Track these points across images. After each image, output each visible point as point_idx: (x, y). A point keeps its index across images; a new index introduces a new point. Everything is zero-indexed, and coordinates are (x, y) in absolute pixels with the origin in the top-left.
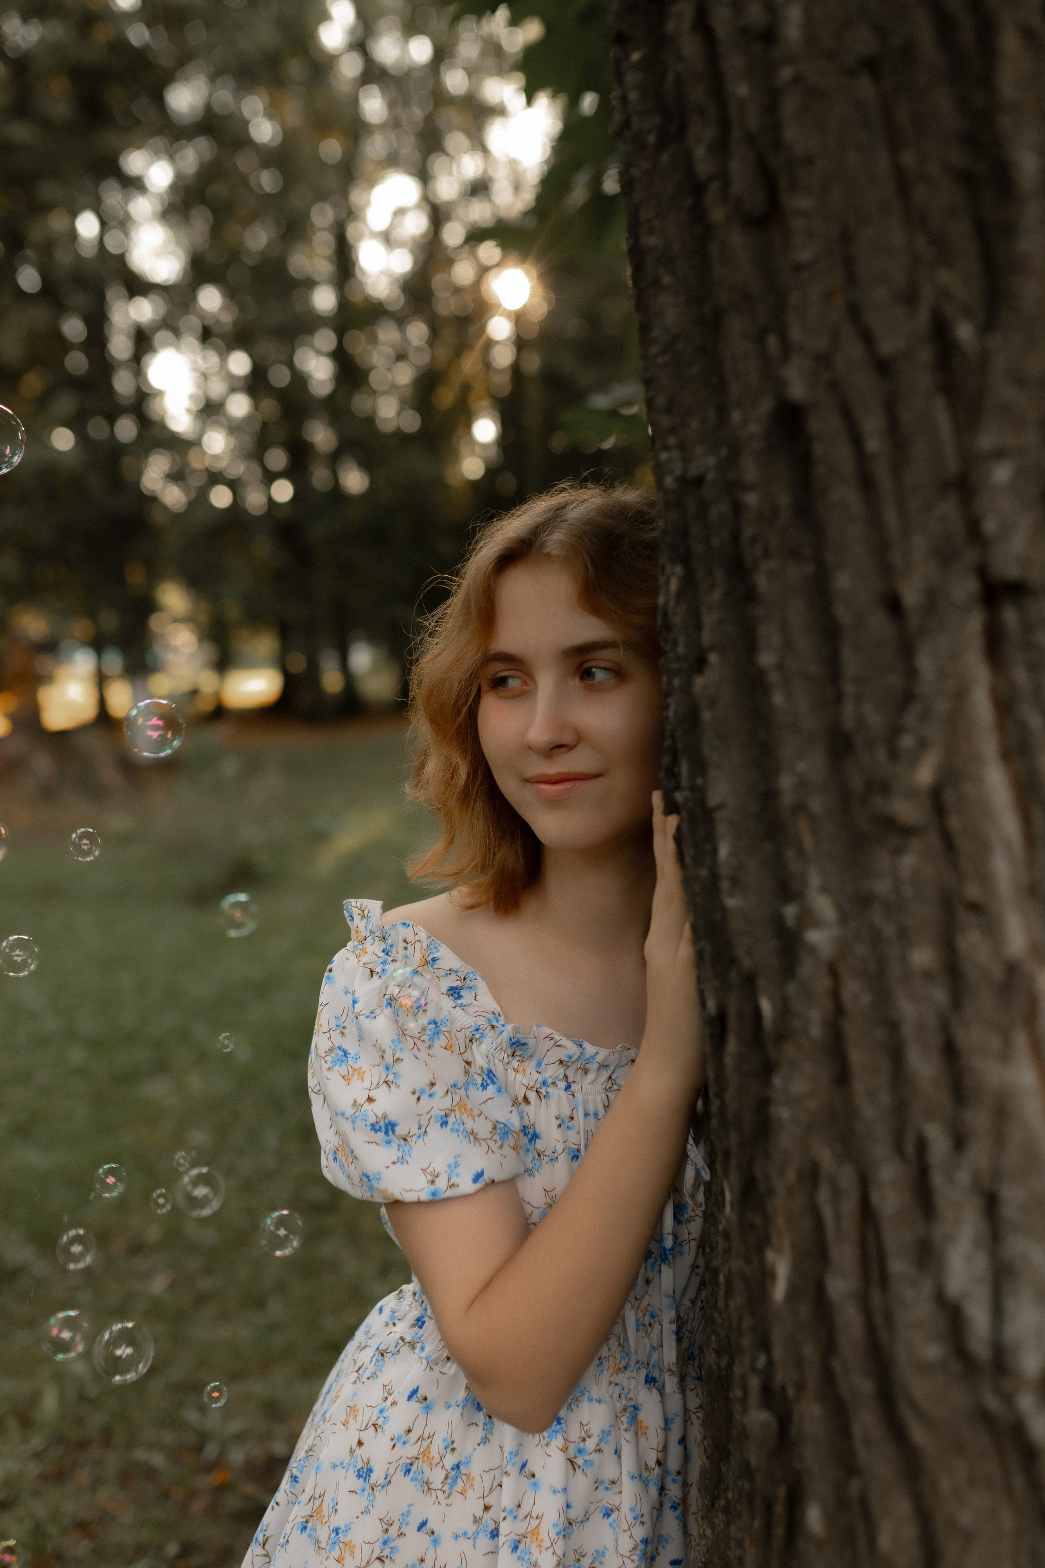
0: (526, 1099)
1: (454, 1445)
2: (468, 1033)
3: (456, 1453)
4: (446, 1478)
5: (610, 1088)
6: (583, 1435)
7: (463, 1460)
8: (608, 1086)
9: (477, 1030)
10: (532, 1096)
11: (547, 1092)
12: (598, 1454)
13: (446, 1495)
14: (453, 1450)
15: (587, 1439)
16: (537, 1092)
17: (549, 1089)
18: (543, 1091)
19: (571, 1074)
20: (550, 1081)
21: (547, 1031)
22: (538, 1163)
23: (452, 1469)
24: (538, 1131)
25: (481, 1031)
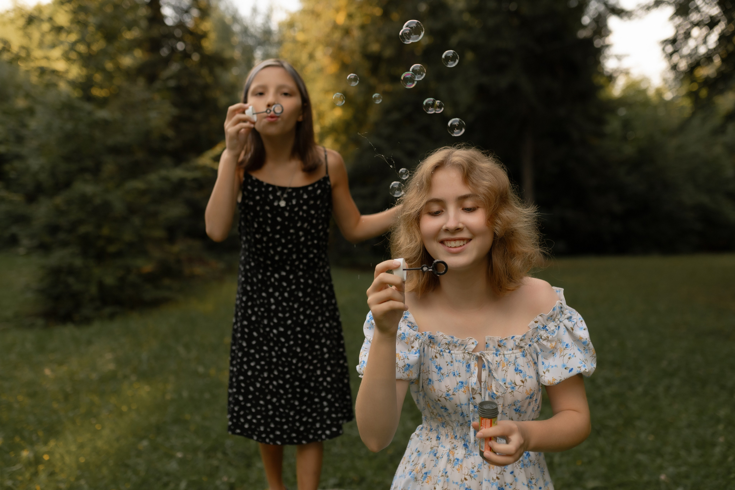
0: (436, 357)
1: (426, 466)
2: (415, 337)
3: (426, 468)
4: (422, 476)
5: (465, 352)
6: (473, 467)
7: (428, 472)
8: (464, 351)
9: (418, 336)
10: (438, 355)
11: (443, 354)
12: (478, 472)
13: (422, 482)
14: (425, 467)
15: (474, 468)
16: (440, 354)
17: (443, 353)
18: (441, 353)
19: (450, 347)
20: (443, 350)
21: (441, 333)
22: (442, 377)
23: (424, 474)
24: (441, 367)
25: (419, 336)
